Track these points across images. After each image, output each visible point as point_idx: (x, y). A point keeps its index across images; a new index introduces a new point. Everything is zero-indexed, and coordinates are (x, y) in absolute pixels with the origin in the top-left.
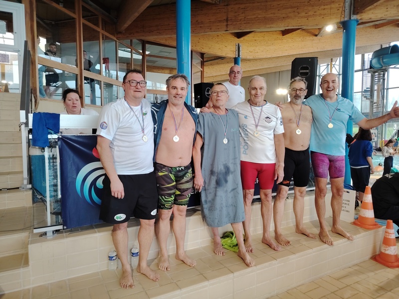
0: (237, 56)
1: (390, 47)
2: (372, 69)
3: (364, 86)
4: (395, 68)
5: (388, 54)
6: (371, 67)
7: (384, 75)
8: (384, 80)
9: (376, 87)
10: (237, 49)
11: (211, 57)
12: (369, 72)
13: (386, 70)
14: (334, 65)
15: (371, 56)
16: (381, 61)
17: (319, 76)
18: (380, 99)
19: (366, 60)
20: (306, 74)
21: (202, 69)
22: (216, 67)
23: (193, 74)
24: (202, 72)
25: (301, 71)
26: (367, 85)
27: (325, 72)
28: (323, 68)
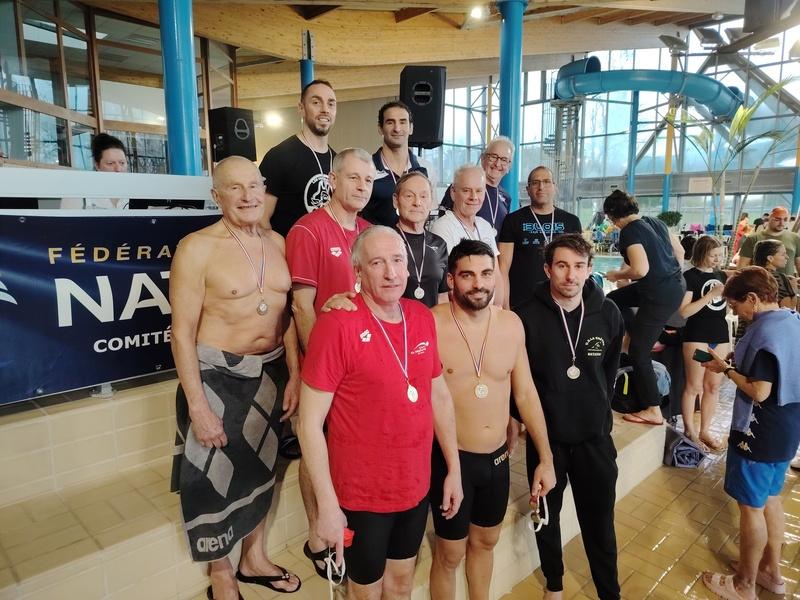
0: (306, 58)
1: (586, 59)
2: (557, 100)
3: (545, 131)
4: (593, 99)
5: (582, 73)
6: (556, 97)
7: (577, 112)
8: (577, 120)
9: (564, 135)
10: (305, 42)
11: (252, 57)
12: (552, 106)
13: (578, 104)
14: (495, 89)
15: (555, 76)
16: (572, 85)
17: (469, 110)
18: (571, 156)
19: (548, 82)
20: (426, 98)
21: (233, 82)
22: (265, 79)
23: (214, 90)
24: (233, 88)
25: (416, 93)
26: (551, 130)
27: (478, 104)
28: (475, 94)
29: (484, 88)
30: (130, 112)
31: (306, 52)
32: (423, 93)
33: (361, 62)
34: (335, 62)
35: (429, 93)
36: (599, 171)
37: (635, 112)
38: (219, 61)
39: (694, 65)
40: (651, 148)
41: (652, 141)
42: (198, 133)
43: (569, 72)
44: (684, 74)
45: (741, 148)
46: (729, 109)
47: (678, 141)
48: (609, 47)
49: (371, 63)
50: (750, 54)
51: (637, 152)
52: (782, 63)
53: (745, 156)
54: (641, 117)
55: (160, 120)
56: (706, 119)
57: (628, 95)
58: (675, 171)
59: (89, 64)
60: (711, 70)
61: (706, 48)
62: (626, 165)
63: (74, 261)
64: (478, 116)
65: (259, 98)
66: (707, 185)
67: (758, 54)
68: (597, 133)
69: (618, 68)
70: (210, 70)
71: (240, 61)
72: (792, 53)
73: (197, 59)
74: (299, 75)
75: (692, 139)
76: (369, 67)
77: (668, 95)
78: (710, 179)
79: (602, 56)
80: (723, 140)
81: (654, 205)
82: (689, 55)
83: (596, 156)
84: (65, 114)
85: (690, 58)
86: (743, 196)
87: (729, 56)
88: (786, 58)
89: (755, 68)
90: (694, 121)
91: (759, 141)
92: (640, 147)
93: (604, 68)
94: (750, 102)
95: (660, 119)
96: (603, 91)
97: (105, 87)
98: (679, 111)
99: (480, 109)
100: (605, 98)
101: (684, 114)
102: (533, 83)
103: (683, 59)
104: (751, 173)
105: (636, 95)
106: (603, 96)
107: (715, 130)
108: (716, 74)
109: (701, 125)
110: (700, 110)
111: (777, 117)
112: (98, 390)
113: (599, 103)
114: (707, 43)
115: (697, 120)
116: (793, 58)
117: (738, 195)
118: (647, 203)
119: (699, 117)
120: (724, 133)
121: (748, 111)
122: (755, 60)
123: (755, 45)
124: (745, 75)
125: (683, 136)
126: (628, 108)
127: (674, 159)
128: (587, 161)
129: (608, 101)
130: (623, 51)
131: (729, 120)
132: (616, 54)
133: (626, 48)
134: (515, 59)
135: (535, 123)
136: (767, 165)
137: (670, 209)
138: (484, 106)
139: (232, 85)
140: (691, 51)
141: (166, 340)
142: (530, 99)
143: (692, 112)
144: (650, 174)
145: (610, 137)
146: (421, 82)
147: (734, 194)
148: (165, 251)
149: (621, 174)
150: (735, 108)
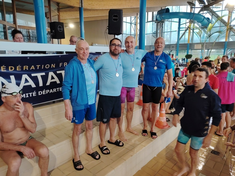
0: (81, 7)
1: (165, 9)
2: (157, 21)
3: (153, 30)
4: (167, 21)
5: (164, 13)
6: (156, 20)
7: (162, 25)
8: (162, 27)
9: (159, 31)
10: (80, 2)
11: (65, 6)
12: (155, 22)
13: (163, 22)
14: (138, 17)
15: (156, 14)
16: (161, 17)
17: (131, 23)
19: (154, 15)
20: (116, 20)
21: (58, 14)
22: (68, 13)
23: (52, 17)
24: (59, 16)
25: (113, 18)
26: (155, 30)
27: (134, 21)
28: (133, 19)
29: (135, 17)
30: (27, 23)
31: (81, 5)
32: (116, 18)
33: (98, 8)
34: (90, 8)
35: (117, 18)
36: (169, 42)
37: (179, 25)
38: (54, 7)
39: (197, 11)
40: (184, 36)
41: (184, 33)
42: (46, 29)
43: (161, 12)
44: (194, 14)
45: (210, 36)
46: (206, 24)
47: (192, 33)
48: (172, 5)
49: (101, 8)
50: (213, 8)
51: (180, 37)
52: (222, 11)
53: (211, 38)
54: (181, 26)
55: (34, 25)
56: (200, 27)
57: (177, 20)
58: (190, 42)
59: (12, 7)
60: (202, 12)
61: (200, 6)
62: (176, 40)
63: (2, 71)
64: (133, 25)
65: (67, 19)
66: (200, 46)
67: (216, 8)
68: (168, 31)
69: (175, 11)
70: (51, 10)
71: (61, 8)
72: (226, 7)
73: (45, 6)
74: (79, 12)
75: (196, 33)
76: (100, 10)
77: (189, 20)
79: (170, 8)
80: (205, 33)
81: (184, 52)
82: (196, 8)
83: (168, 38)
84: (5, 23)
85: (196, 9)
86: (210, 50)
87: (207, 8)
88: (224, 9)
89: (214, 12)
90: (197, 28)
91: (215, 34)
92: (181, 35)
93: (171, 11)
94: (213, 22)
95: (187, 27)
96: (170, 18)
97: (18, 14)
98: (192, 25)
99: (134, 23)
100: (171, 21)
101: (194, 25)
102: (149, 16)
103: (193, 9)
104: (212, 43)
105: (180, 20)
106: (170, 20)
107: (202, 31)
108: (203, 14)
109: (198, 29)
110: (198, 25)
111: (220, 27)
113: (169, 22)
114: (201, 4)
115: (197, 27)
116: (226, 9)
117: (208, 49)
118: (182, 52)
119: (198, 27)
120: (205, 31)
121: (212, 25)
122: (215, 10)
123: (215, 5)
124: (211, 14)
125: (193, 32)
126: (178, 23)
127: (190, 39)
129: (172, 21)
130: (176, 7)
131: (206, 28)
132: (174, 7)
133: (177, 5)
134: (144, 9)
135: (150, 28)
136: (217, 41)
137: (189, 54)
138: (135, 22)
139: (58, 15)
140: (196, 7)
141: (34, 95)
142: (149, 20)
143: (196, 25)
144: (183, 43)
145: (172, 32)
146: (115, 15)
147: (207, 49)
148: (33, 67)
149: (175, 43)
150: (208, 24)
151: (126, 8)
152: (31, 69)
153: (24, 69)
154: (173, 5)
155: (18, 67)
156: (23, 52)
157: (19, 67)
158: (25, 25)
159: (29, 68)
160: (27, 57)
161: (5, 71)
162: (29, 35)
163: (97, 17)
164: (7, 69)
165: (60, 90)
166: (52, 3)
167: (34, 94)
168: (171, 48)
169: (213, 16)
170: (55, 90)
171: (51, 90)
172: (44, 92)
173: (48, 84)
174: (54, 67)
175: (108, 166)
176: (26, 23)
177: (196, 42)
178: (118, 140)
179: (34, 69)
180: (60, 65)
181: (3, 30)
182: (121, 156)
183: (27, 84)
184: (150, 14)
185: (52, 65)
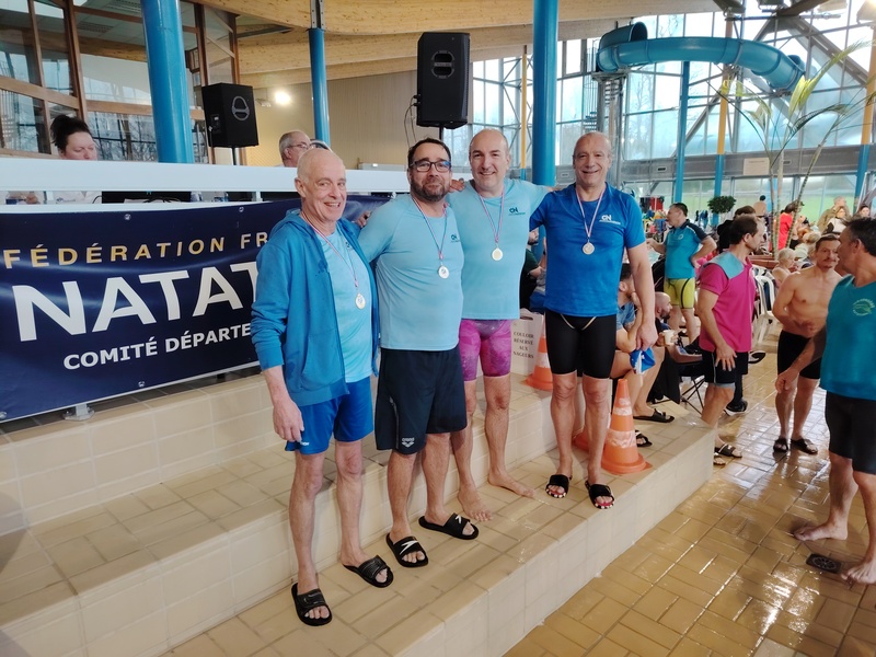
0: (315, 26)
1: (631, 26)
2: (599, 73)
3: (585, 108)
4: (638, 71)
5: (627, 41)
6: (598, 69)
7: (621, 86)
8: (621, 95)
9: (607, 112)
10: (314, 8)
11: (256, 26)
12: (594, 79)
13: (623, 76)
14: (529, 61)
15: (597, 45)
16: (615, 56)
17: (502, 84)
18: (615, 136)
19: (589, 52)
20: (446, 71)
21: (233, 55)
22: (270, 51)
23: (211, 65)
24: (235, 63)
25: (436, 64)
26: (592, 107)
27: (513, 77)
28: (508, 67)
29: (518, 60)
30: (121, 91)
31: (315, 19)
32: (444, 64)
33: (378, 31)
34: (348, 31)
35: (450, 64)
36: (646, 153)
37: (685, 85)
38: (216, 32)
39: (750, 31)
40: (703, 126)
41: (704, 118)
42: (189, 112)
43: (612, 41)
44: (740, 42)
45: (801, 125)
46: (788, 81)
47: (732, 117)
48: (657, 11)
49: (390, 31)
50: (813, 17)
51: (688, 131)
52: (848, 28)
53: (805, 134)
54: (692, 91)
55: (145, 99)
56: (764, 92)
57: (675, 66)
58: (728, 150)
59: (66, 34)
60: (769, 36)
61: (764, 11)
62: (674, 145)
63: (35, 264)
64: (511, 91)
65: (265, 74)
66: (764, 166)
67: (822, 17)
68: (643, 109)
69: (666, 35)
70: (206, 41)
71: (241, 31)
72: (860, 15)
73: (185, 29)
74: (308, 46)
75: (748, 115)
76: (388, 36)
77: (721, 65)
78: (767, 160)
79: (648, 21)
80: (782, 116)
81: (705, 189)
82: (745, 19)
83: (642, 135)
84: (41, 93)
85: (746, 22)
86: (803, 179)
87: (788, 20)
88: (853, 22)
89: (819, 34)
90: (750, 95)
91: (821, 115)
92: (690, 125)
93: (651, 35)
94: (812, 73)
95: (713, 93)
96: (650, 62)
97: (85, 60)
98: (734, 83)
99: (514, 83)
100: (653, 70)
101: (740, 86)
102: (570, 54)
103: (738, 23)
104: (812, 152)
105: (686, 66)
106: (650, 67)
107: (773, 105)
108: (775, 41)
109: (758, 99)
110: (756, 83)
111: (842, 88)
112: (72, 411)
113: (645, 76)
114: (767, 4)
115: (753, 94)
116: (862, 22)
117: (797, 177)
118: (697, 186)
119: (756, 90)
120: (782, 107)
121: (810, 82)
122: (819, 25)
123: (818, 6)
124: (807, 41)
125: (738, 110)
126: (677, 81)
127: (727, 138)
128: (632, 141)
129: (655, 73)
130: (672, 17)
131: (789, 94)
132: (664, 19)
133: (675, 12)
134: (551, 29)
135: (572, 99)
136: (829, 144)
137: (724, 194)
138: (518, 80)
139: (233, 59)
140: (747, 14)
141: (149, 353)
142: (569, 72)
143: (748, 84)
144: (701, 154)
145: (657, 114)
146: (441, 52)
147: (793, 176)
148: (144, 251)
149: (669, 156)
150: (796, 80)
151: (482, 29)
152: (137, 258)
153: (113, 259)
154: (658, 13)
155: (89, 250)
156: (109, 197)
157: (93, 252)
158: (112, 99)
159: (131, 254)
160: (122, 214)
161: (46, 265)
162: (128, 136)
163: (377, 61)
164: (53, 257)
165: (244, 334)
166: (208, 16)
167: (148, 348)
168: (653, 175)
169: (814, 48)
170: (224, 334)
171: (211, 333)
172: (184, 342)
173: (200, 310)
174: (221, 248)
175: (421, 609)
176: (114, 91)
177: (750, 150)
178: (459, 517)
179: (149, 257)
180: (243, 241)
181: (32, 120)
182: (470, 576)
183: (124, 312)
184: (574, 46)
185: (214, 241)
